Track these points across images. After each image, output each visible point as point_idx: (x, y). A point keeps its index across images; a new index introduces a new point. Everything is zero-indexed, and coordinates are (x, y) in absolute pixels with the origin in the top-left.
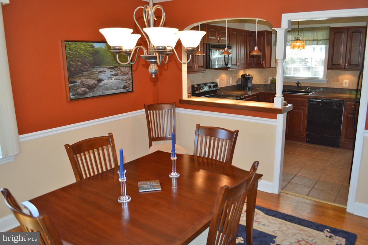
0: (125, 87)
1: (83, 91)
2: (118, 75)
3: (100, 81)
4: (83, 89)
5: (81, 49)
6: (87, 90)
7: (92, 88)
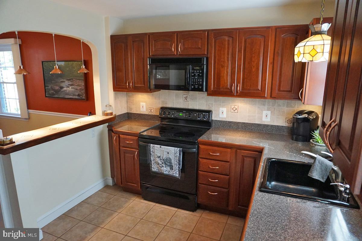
0: (79, 95)
1: (52, 93)
2: (73, 85)
3: (62, 88)
4: (52, 92)
5: (50, 66)
6: (54, 93)
7: (57, 92)
